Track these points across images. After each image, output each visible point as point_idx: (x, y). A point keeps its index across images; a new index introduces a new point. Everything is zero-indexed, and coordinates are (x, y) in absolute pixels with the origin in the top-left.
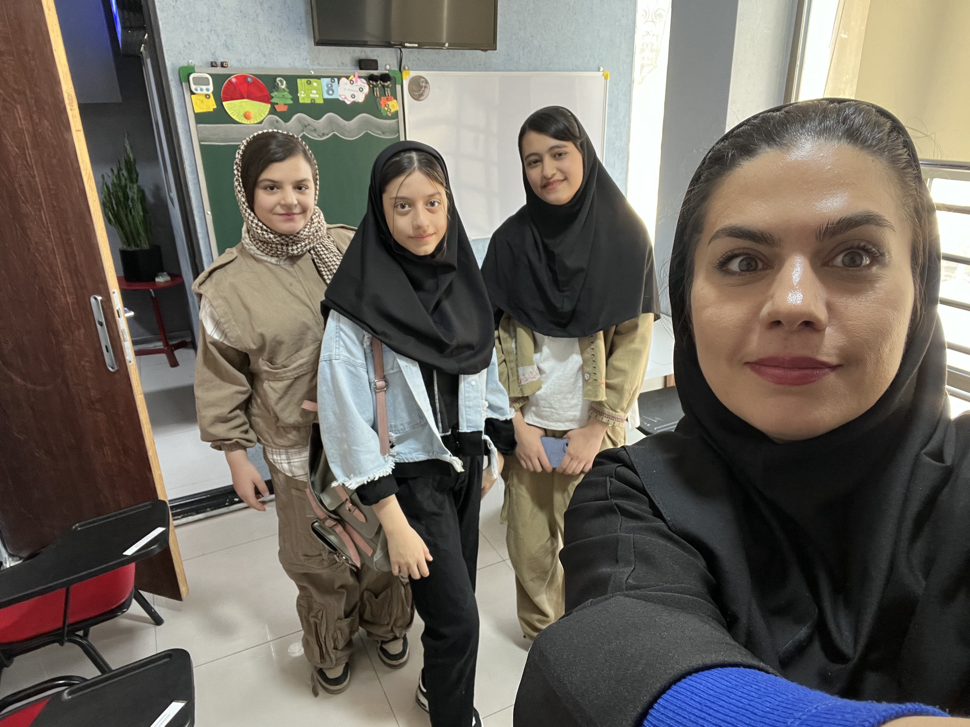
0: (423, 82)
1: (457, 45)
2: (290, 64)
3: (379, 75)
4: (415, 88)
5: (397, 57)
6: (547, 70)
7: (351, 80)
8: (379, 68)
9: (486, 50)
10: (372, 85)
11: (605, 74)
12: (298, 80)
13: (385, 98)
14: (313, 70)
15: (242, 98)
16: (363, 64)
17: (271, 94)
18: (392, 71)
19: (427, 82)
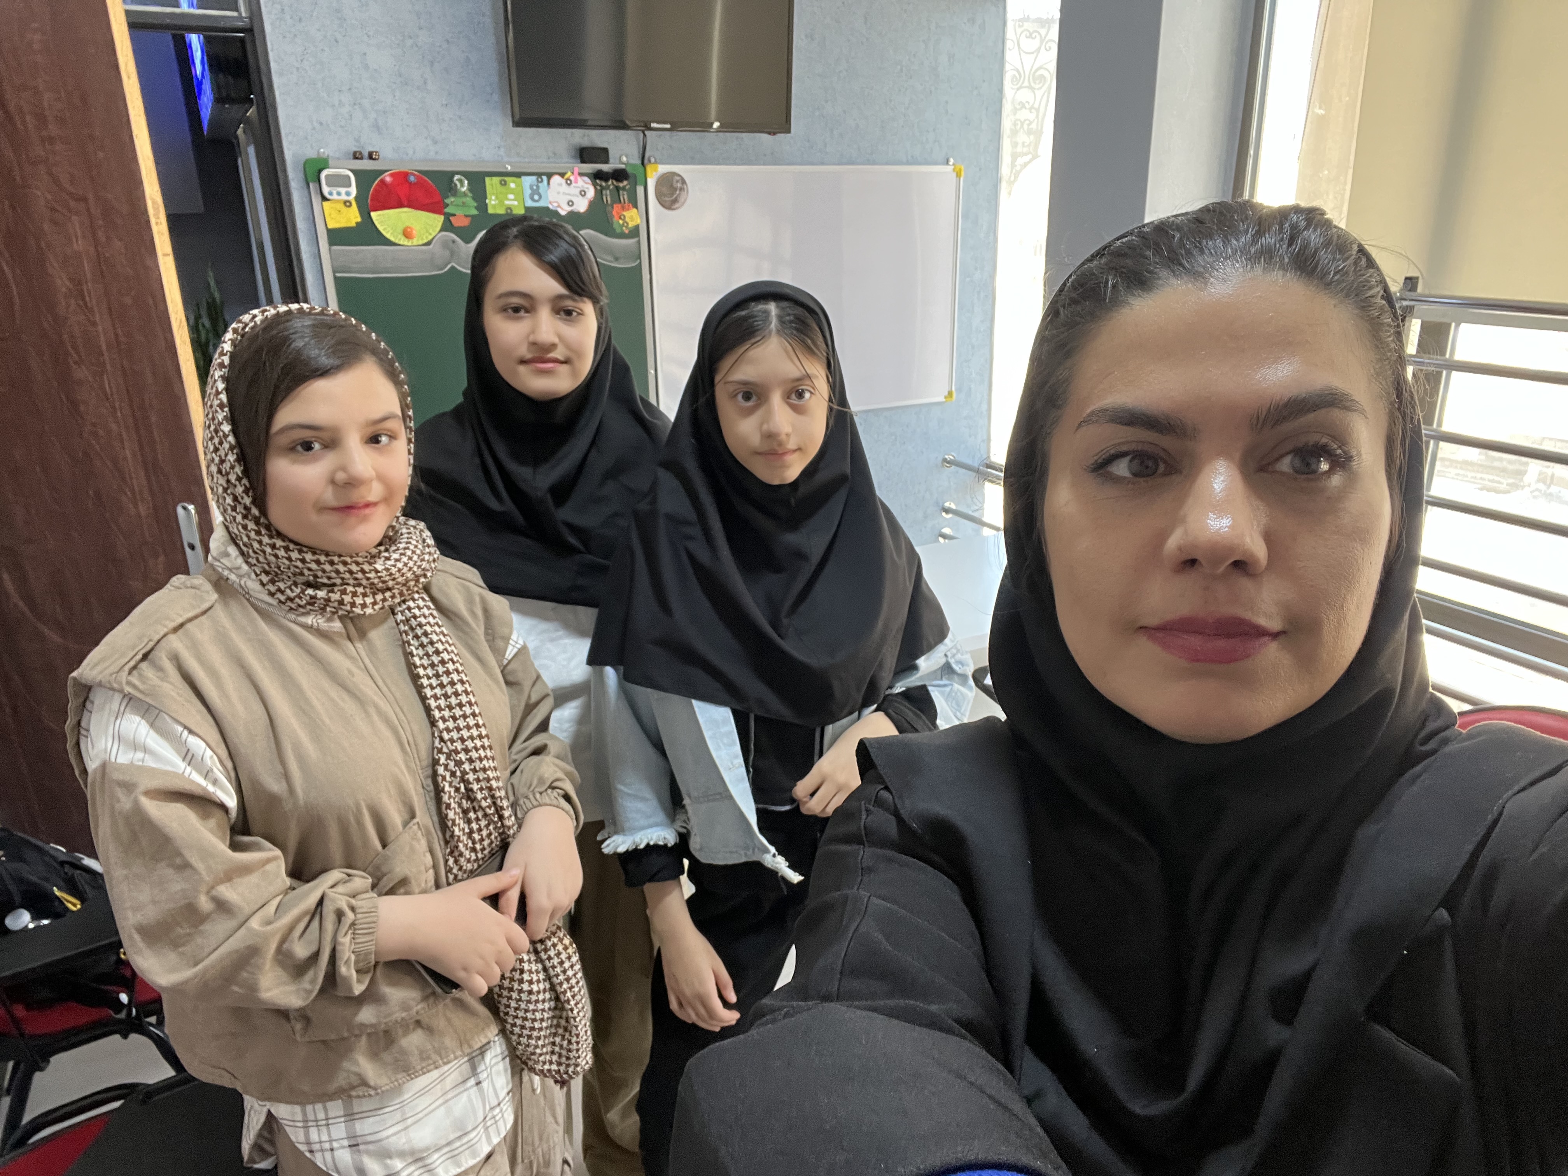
0: (677, 181)
1: (731, 126)
2: (474, 155)
3: (611, 171)
4: (665, 190)
5: (638, 144)
6: (869, 162)
7: (568, 179)
8: (611, 160)
9: (774, 134)
10: (601, 186)
11: (957, 169)
12: (487, 180)
13: (620, 205)
14: (509, 163)
15: (400, 205)
16: (585, 154)
17: (446, 201)
18: (631, 165)
19: (683, 182)
